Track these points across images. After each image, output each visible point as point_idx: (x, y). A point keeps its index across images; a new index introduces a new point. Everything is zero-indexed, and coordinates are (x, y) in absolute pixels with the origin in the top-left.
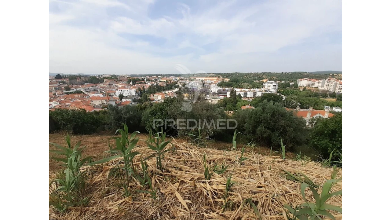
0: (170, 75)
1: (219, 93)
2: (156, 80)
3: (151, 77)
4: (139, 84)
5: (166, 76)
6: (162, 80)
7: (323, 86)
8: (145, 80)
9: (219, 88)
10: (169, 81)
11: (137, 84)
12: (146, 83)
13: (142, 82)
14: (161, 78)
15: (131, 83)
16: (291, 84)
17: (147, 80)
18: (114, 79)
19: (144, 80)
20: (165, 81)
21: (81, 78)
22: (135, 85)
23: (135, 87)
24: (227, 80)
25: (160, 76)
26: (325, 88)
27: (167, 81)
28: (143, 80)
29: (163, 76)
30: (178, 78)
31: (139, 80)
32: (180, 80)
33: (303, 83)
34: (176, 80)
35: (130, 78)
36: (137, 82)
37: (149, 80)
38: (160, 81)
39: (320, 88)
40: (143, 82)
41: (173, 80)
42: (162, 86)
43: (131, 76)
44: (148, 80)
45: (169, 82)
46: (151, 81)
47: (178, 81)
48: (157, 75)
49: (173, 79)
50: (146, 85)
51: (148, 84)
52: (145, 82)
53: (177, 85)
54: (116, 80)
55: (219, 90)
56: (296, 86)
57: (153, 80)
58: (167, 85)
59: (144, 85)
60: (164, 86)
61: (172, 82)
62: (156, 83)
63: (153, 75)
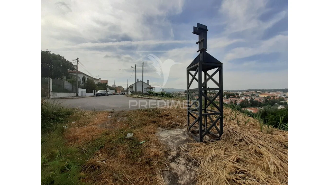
0: (276, 90)
2: (253, 95)
3: (247, 92)
4: (232, 98)
5: (270, 91)
6: (260, 96)
8: (240, 94)
10: (273, 96)
11: (231, 98)
12: (239, 98)
13: (235, 97)
14: (261, 93)
15: (225, 97)
17: (241, 95)
18: (213, 93)
20: (266, 96)
21: (195, 93)
22: (229, 99)
23: (228, 101)
25: (259, 92)
27: (268, 97)
28: (237, 94)
29: (263, 91)
31: (233, 95)
35: (226, 93)
36: (231, 96)
37: (244, 95)
38: (258, 97)
40: (237, 96)
41: (279, 96)
42: (258, 101)
43: (228, 91)
45: (272, 98)
46: (245, 96)
48: (256, 91)
50: (240, 99)
51: (242, 98)
52: (238, 97)
53: (283, 102)
54: (214, 94)
57: (249, 95)
58: (266, 101)
59: (237, 99)
60: (261, 102)
61: (276, 98)
62: (252, 98)
63: (251, 90)
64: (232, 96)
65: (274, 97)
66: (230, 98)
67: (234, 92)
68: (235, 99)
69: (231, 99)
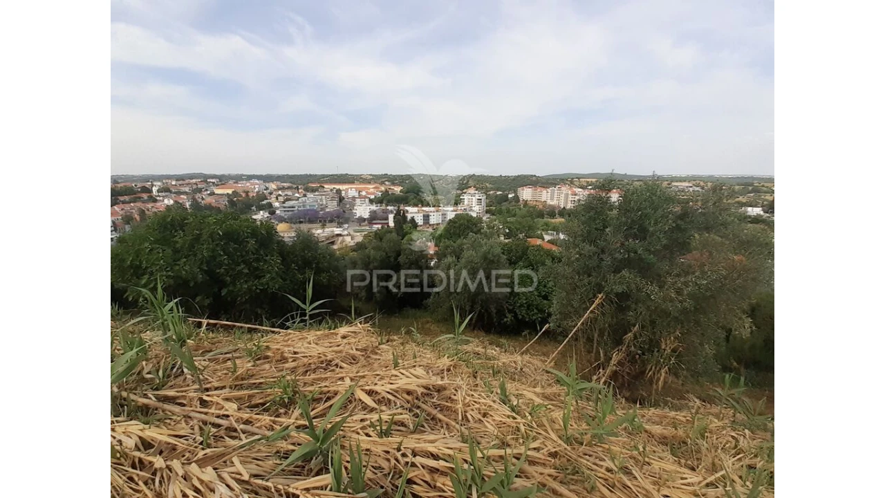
0: (250, 178)
1: (373, 218)
2: (200, 191)
5: (238, 178)
6: (218, 191)
7: (552, 199)
8: (155, 189)
9: (374, 207)
10: (243, 192)
11: (124, 202)
12: (155, 201)
16: (510, 196)
19: (150, 191)
20: (230, 191)
24: (397, 189)
25: (213, 180)
26: (554, 203)
27: (236, 194)
28: (147, 190)
29: (222, 180)
30: (273, 186)
32: (279, 189)
33: (526, 194)
34: (267, 189)
36: (122, 198)
37: (170, 192)
38: (212, 194)
39: (550, 202)
40: (145, 196)
41: (257, 189)
44: (166, 190)
45: (244, 195)
47: (271, 193)
48: (205, 178)
49: (256, 187)
51: (166, 201)
52: (151, 197)
53: (265, 202)
55: (373, 213)
56: (517, 199)
57: (187, 189)
58: (232, 203)
59: (150, 206)
60: (222, 207)
61: (251, 195)
62: (194, 199)
63: (192, 176)
64: (127, 198)
65: (247, 193)
66: (122, 206)
67: (134, 181)
68: (139, 204)
69: (127, 207)
